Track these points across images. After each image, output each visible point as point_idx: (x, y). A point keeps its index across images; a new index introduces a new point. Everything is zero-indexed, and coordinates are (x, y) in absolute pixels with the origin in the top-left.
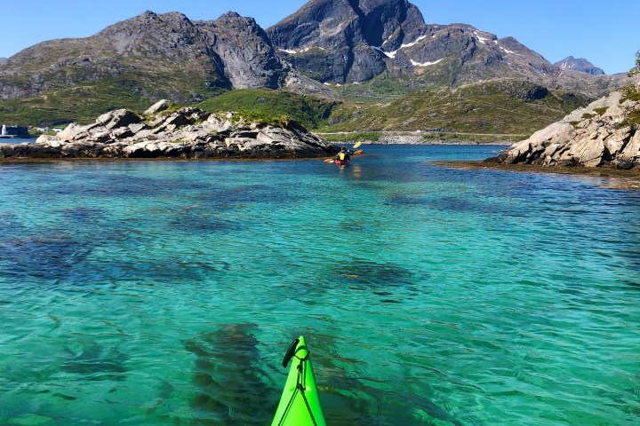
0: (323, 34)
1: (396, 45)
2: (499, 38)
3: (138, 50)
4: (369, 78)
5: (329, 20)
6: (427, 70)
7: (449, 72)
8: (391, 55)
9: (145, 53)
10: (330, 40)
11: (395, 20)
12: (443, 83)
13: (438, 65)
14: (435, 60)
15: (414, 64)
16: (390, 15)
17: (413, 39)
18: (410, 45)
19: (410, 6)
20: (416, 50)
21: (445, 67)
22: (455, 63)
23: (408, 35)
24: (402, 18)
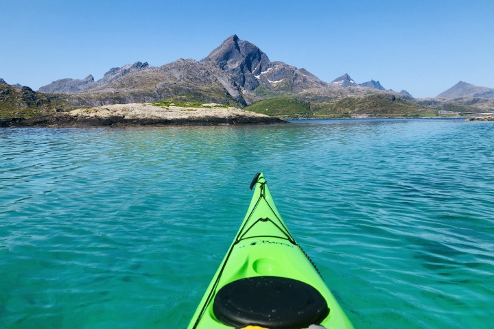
0: (230, 67)
1: (259, 72)
2: (298, 68)
3: (188, 78)
4: (253, 89)
5: (231, 60)
6: (278, 84)
7: (288, 85)
8: (258, 77)
9: (191, 79)
10: (234, 70)
11: (257, 60)
12: (288, 91)
13: (282, 83)
14: (279, 80)
15: (270, 82)
16: (254, 58)
17: (266, 69)
18: (265, 72)
19: (262, 53)
20: (269, 75)
21: (286, 83)
22: (290, 81)
23: (263, 68)
24: (259, 59)
